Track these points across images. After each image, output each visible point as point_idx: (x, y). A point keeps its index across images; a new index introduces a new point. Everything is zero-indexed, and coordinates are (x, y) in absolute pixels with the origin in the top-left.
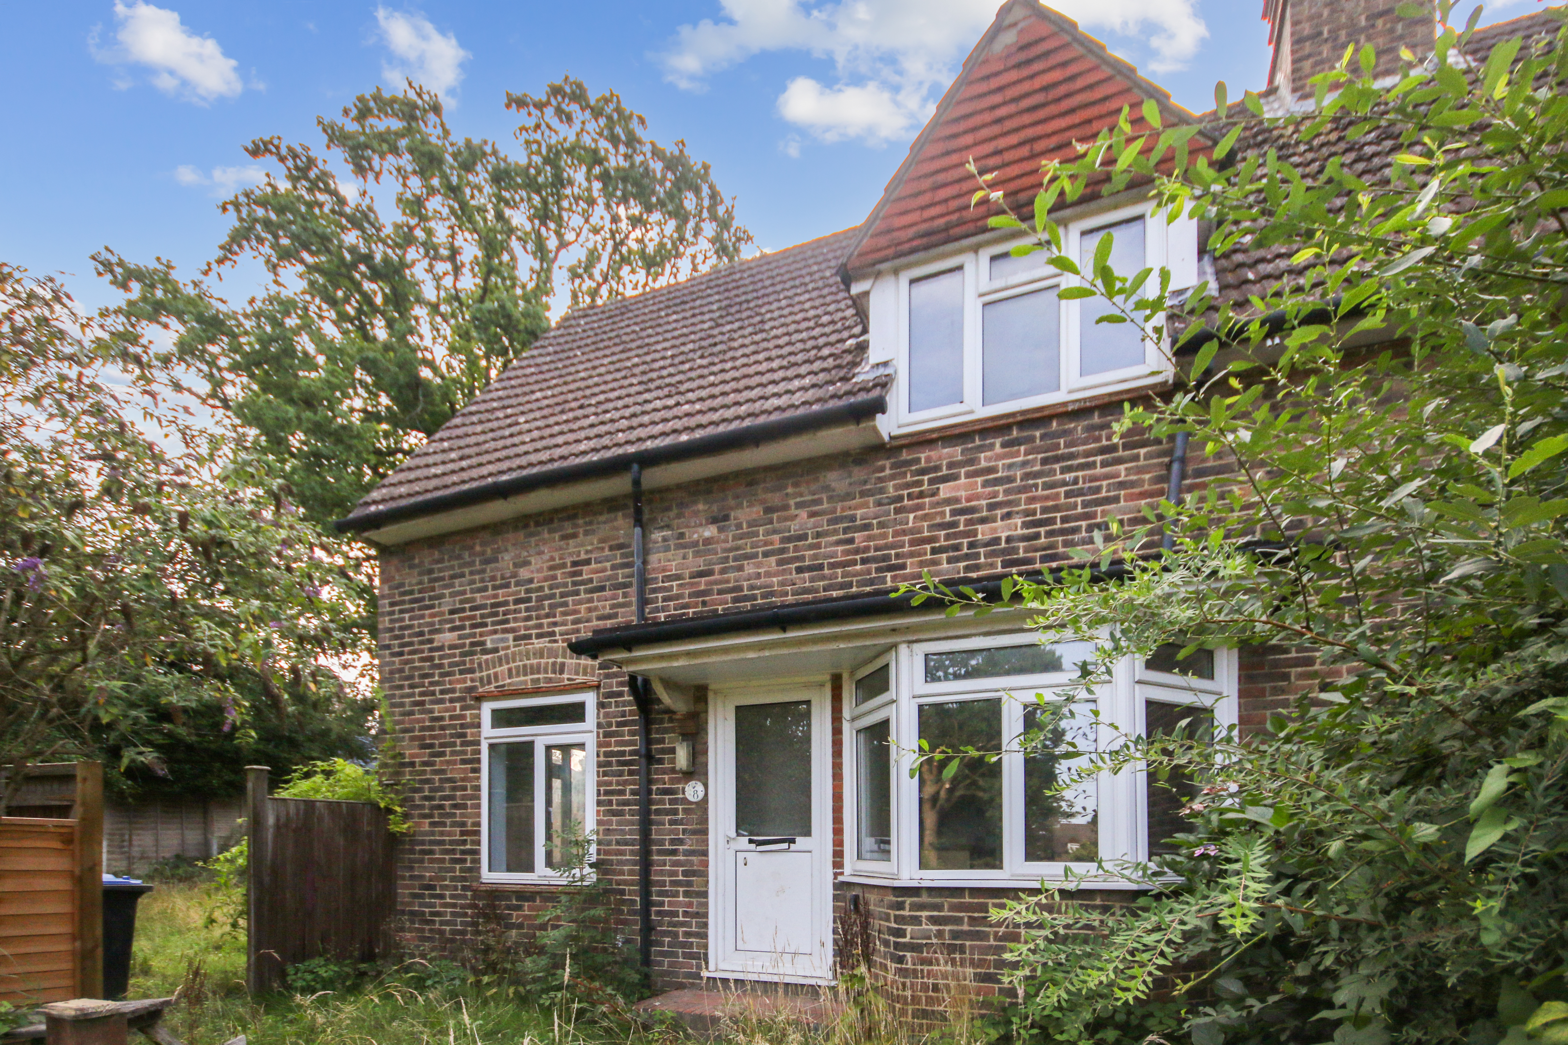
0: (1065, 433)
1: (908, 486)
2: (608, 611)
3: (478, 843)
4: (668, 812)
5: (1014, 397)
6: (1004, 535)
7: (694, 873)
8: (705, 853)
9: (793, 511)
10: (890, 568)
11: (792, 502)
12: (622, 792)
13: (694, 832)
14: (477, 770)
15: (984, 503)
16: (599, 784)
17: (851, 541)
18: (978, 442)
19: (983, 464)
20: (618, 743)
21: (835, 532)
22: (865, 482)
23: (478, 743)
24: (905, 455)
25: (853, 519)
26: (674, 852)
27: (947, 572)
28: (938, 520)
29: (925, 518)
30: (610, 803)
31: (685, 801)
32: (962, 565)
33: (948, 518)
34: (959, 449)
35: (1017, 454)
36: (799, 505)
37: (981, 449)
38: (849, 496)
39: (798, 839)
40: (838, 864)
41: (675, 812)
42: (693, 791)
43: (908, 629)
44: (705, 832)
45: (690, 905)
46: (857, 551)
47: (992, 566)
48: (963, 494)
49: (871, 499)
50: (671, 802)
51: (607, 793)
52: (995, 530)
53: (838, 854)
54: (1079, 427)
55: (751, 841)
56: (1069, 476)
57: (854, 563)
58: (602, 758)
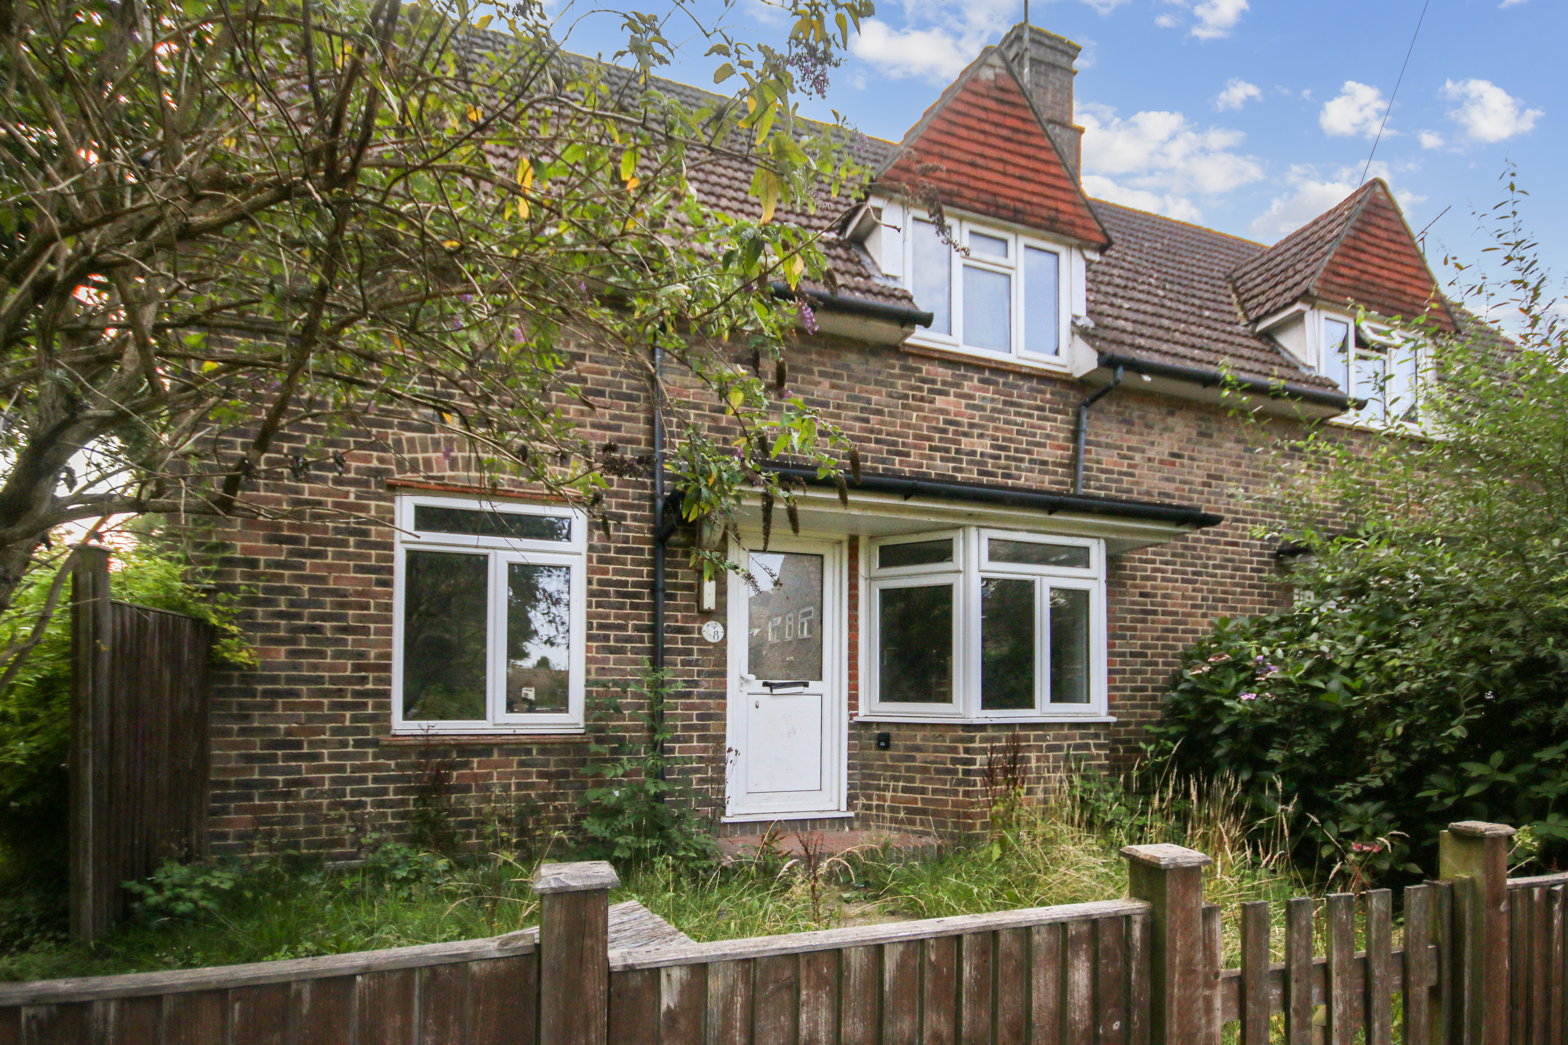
0: (1017, 387)
1: (913, 388)
2: (607, 420)
3: (388, 681)
4: (680, 652)
5: (981, 345)
6: (979, 450)
7: (710, 717)
8: (723, 696)
9: (817, 378)
10: (899, 453)
11: (816, 369)
12: (624, 628)
13: (710, 674)
14: (389, 583)
15: (966, 420)
16: (590, 616)
17: (867, 421)
18: (962, 372)
19: (966, 390)
20: (616, 572)
21: (853, 409)
22: (879, 373)
23: (390, 547)
24: (911, 362)
25: (869, 402)
26: (688, 695)
27: (941, 468)
28: (934, 424)
29: (925, 419)
30: (607, 638)
31: (702, 641)
32: (951, 465)
33: (941, 425)
34: (950, 372)
35: (987, 391)
36: (822, 374)
37: (965, 377)
38: (864, 381)
39: (811, 683)
40: (853, 706)
41: (690, 652)
42: (711, 631)
43: (979, 517)
44: (723, 674)
45: (705, 749)
46: (872, 431)
47: (971, 471)
48: (952, 409)
49: (884, 390)
50: (684, 642)
51: (601, 627)
52: (973, 444)
53: (853, 698)
54: (1026, 385)
55: (765, 684)
56: (1019, 419)
57: (869, 440)
58: (595, 587)
